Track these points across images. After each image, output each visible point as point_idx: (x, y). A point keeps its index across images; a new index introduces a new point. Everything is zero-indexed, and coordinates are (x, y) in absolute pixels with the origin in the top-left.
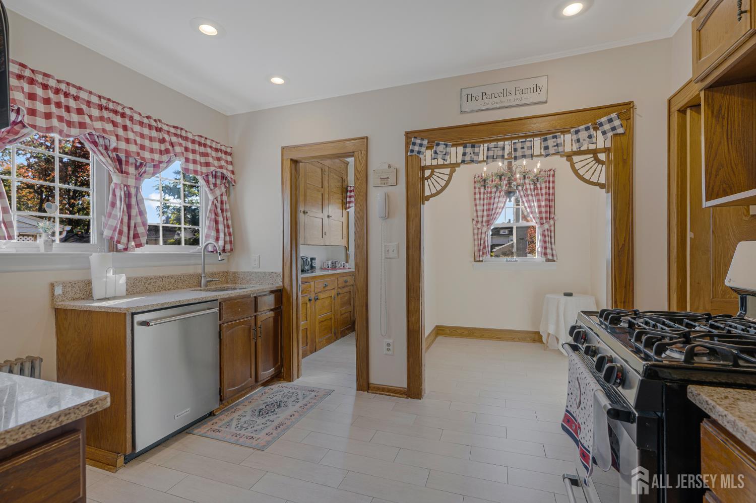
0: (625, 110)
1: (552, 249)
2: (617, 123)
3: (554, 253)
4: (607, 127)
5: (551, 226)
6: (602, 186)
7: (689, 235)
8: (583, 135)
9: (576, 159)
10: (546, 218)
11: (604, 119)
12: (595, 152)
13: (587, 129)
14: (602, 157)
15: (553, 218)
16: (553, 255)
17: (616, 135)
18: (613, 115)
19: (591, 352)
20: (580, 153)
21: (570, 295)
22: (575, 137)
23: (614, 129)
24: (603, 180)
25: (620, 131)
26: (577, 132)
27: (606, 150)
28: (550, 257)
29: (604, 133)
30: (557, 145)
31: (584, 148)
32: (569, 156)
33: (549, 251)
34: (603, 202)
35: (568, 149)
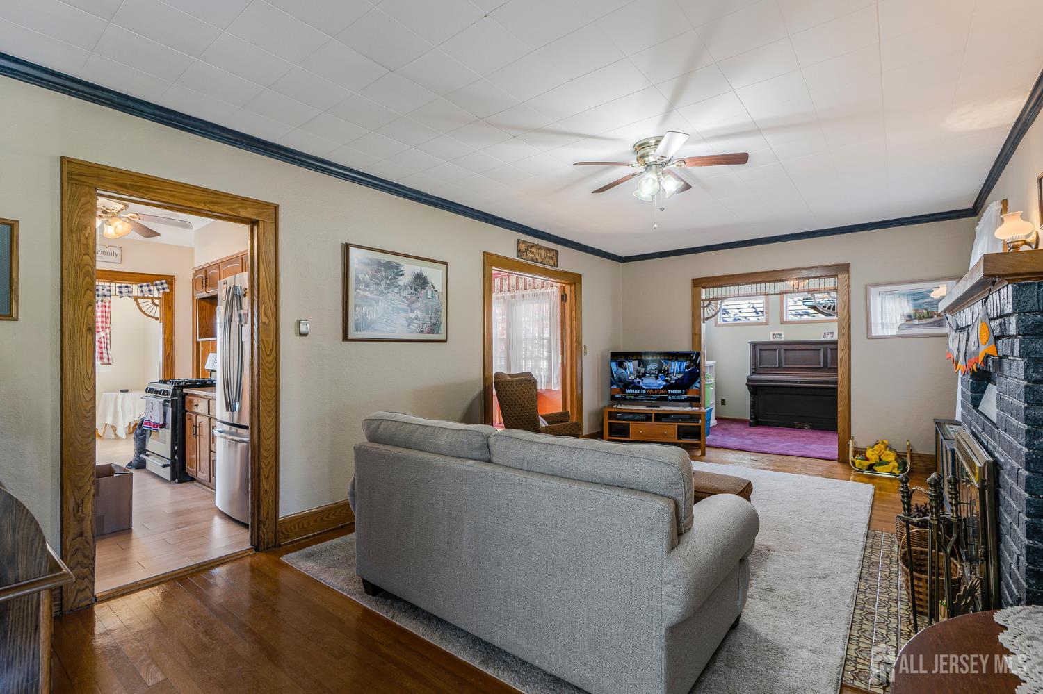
0: (170, 280)
1: (108, 354)
2: (166, 286)
3: (110, 357)
4: (160, 287)
5: (106, 334)
6: (157, 319)
7: (201, 348)
8: (146, 289)
9: (139, 300)
10: (102, 327)
11: (158, 282)
12: (153, 299)
13: (148, 286)
14: (157, 302)
15: (109, 328)
16: (108, 359)
17: (165, 292)
18: (164, 281)
19: (156, 392)
20: (144, 297)
21: (127, 391)
22: (140, 289)
23: (164, 289)
24: (157, 315)
25: (168, 290)
26: (142, 286)
27: (158, 298)
28: (106, 361)
29: (158, 290)
30: (128, 292)
31: (146, 295)
32: (136, 299)
33: (105, 356)
34: (157, 328)
35: (135, 294)
